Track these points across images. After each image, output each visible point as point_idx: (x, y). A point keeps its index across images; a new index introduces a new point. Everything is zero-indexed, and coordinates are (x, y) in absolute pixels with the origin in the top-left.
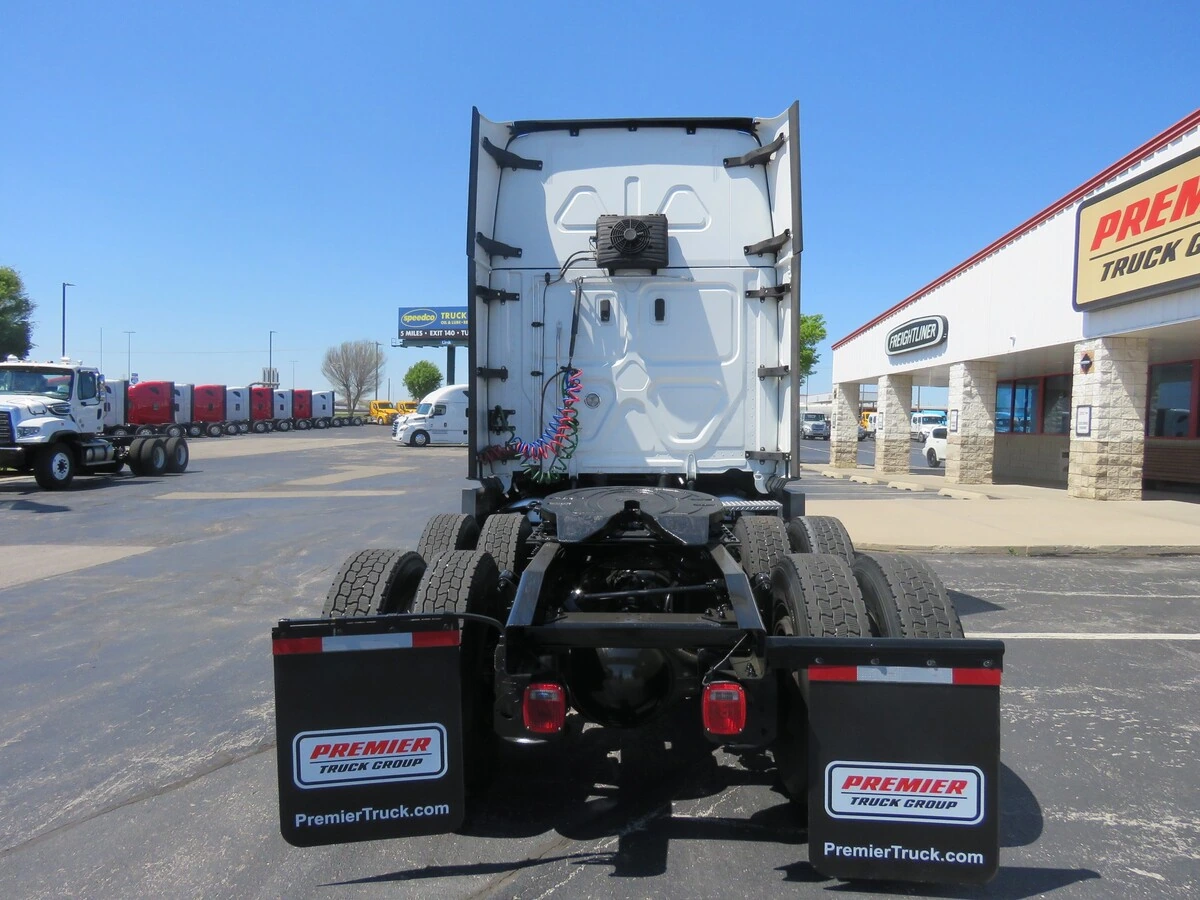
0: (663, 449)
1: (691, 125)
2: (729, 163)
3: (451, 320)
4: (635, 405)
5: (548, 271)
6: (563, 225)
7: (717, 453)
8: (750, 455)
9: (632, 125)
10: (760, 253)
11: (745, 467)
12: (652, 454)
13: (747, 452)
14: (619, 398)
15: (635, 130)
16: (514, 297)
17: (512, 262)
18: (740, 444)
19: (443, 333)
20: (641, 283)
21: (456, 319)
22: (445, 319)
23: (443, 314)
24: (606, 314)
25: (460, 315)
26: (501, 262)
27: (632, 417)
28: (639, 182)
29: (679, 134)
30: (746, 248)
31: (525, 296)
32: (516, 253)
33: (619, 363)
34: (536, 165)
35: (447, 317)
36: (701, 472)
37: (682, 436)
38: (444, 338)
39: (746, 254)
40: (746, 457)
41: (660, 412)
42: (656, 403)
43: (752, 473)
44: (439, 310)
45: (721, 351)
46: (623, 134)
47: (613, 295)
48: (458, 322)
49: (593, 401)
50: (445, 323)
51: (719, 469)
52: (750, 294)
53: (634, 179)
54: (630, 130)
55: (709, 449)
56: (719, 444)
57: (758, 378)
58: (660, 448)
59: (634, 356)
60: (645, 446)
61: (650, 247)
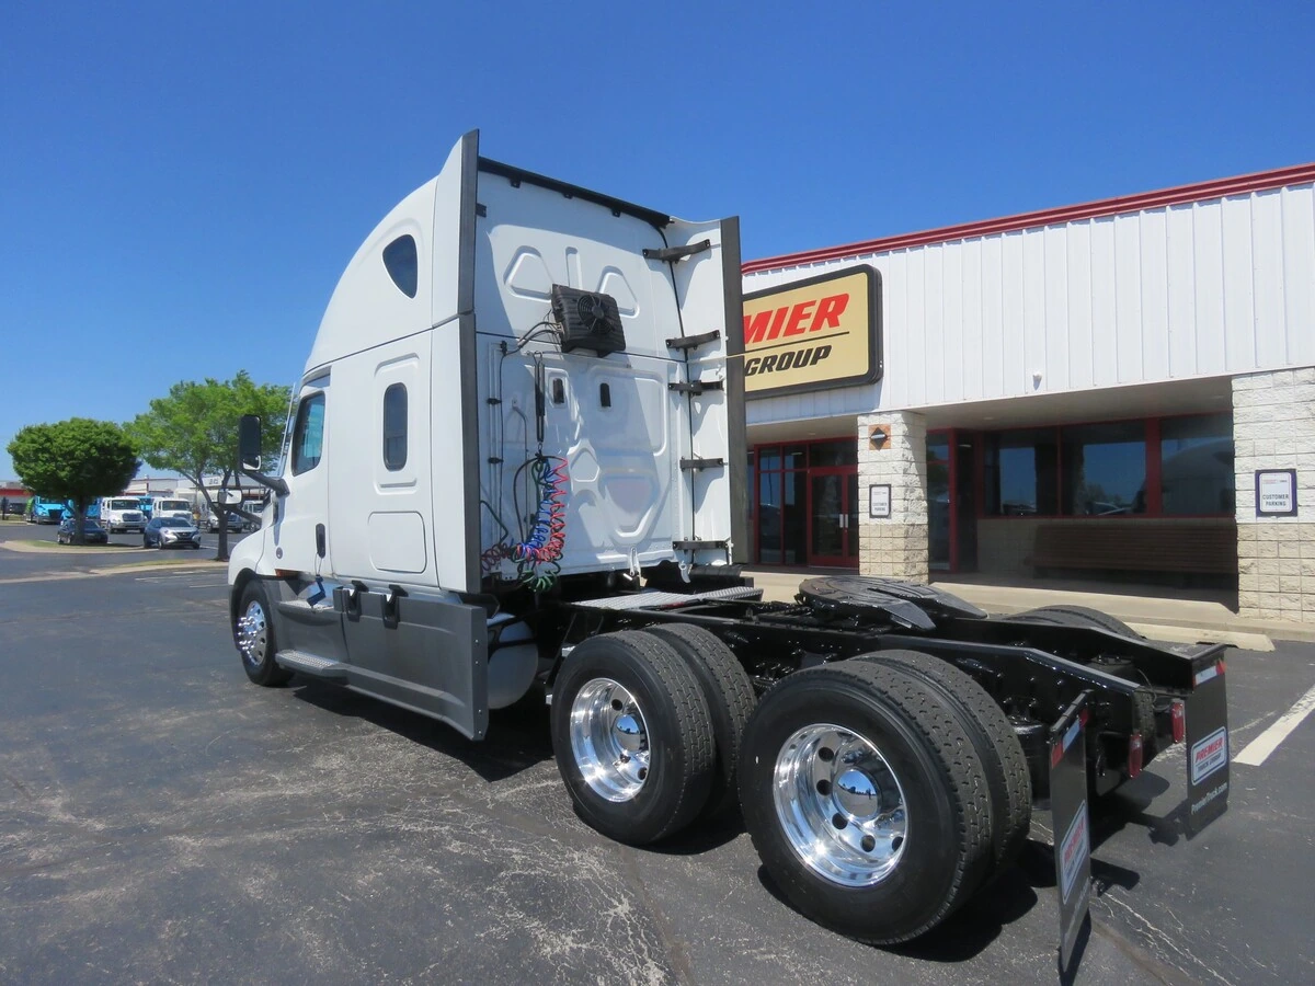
0: (612, 545)
1: (617, 208)
2: (647, 254)
4: (586, 496)
5: (504, 339)
6: (513, 287)
7: (653, 545)
8: (677, 545)
9: (569, 191)
10: (677, 349)
11: (672, 558)
12: (602, 550)
13: (674, 543)
14: (574, 489)
15: (570, 198)
18: (669, 536)
20: (590, 364)
24: (559, 397)
27: (584, 509)
28: (578, 256)
29: (604, 213)
30: (667, 341)
31: (480, 366)
33: (572, 450)
34: (481, 210)
36: (642, 566)
37: (626, 529)
39: (668, 346)
40: (674, 548)
41: (608, 503)
42: (604, 495)
43: (677, 563)
46: (557, 198)
47: (564, 375)
51: (653, 561)
52: (672, 387)
53: (574, 250)
54: (566, 197)
55: (647, 541)
56: (654, 536)
57: (680, 469)
58: (609, 544)
59: (584, 443)
60: (596, 543)
61: (613, 329)
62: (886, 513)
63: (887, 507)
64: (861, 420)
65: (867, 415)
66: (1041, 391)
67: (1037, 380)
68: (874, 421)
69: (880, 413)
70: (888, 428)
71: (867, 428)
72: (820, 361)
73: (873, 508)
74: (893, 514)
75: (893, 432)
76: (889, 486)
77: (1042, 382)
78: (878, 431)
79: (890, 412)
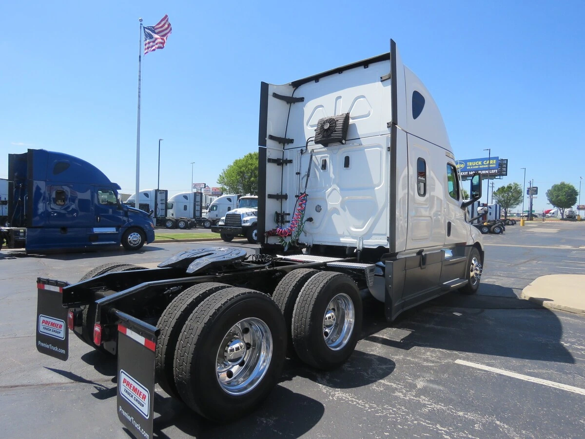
0: (348, 234)
1: (366, 64)
2: (383, 79)
3: (472, 166)
4: (335, 210)
5: (302, 148)
6: (309, 126)
7: (373, 237)
9: (340, 71)
11: (387, 245)
12: (343, 236)
13: (387, 237)
14: (329, 208)
15: (342, 73)
16: (291, 161)
17: (290, 146)
18: (384, 233)
19: (468, 173)
20: (339, 149)
21: (476, 165)
22: (469, 166)
23: (468, 163)
24: (324, 166)
25: (478, 163)
26: (287, 146)
27: (335, 217)
28: (342, 99)
29: (361, 69)
30: (388, 124)
31: (294, 161)
32: (291, 141)
33: (329, 190)
34: (302, 100)
35: (470, 165)
36: (365, 247)
37: (356, 227)
38: (469, 176)
39: (388, 127)
40: (387, 240)
41: (346, 215)
42: (345, 210)
44: (466, 161)
45: (375, 182)
46: (337, 77)
47: (327, 157)
48: (476, 167)
49: (318, 209)
50: (469, 168)
51: (374, 246)
52: (389, 149)
53: (340, 97)
54: (340, 73)
55: (368, 235)
56: (373, 233)
58: (346, 233)
59: (335, 186)
60: (340, 232)
61: (336, 131)
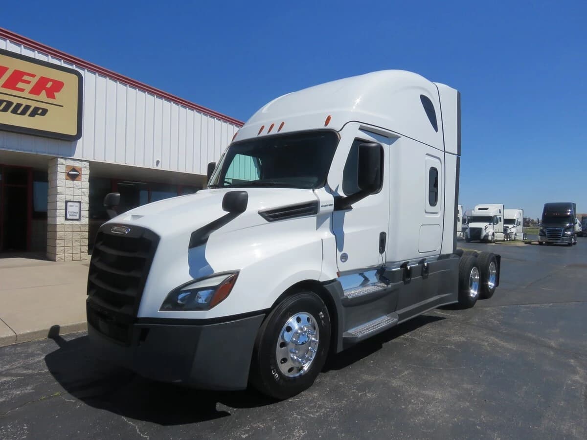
62: (77, 217)
63: (78, 215)
64: (60, 160)
65: (65, 159)
66: (159, 168)
67: (158, 162)
68: (70, 163)
69: (74, 160)
70: (80, 169)
71: (64, 167)
72: (37, 116)
73: (68, 215)
74: (82, 218)
75: (83, 172)
76: (80, 203)
77: (159, 164)
78: (74, 169)
79: (82, 161)
